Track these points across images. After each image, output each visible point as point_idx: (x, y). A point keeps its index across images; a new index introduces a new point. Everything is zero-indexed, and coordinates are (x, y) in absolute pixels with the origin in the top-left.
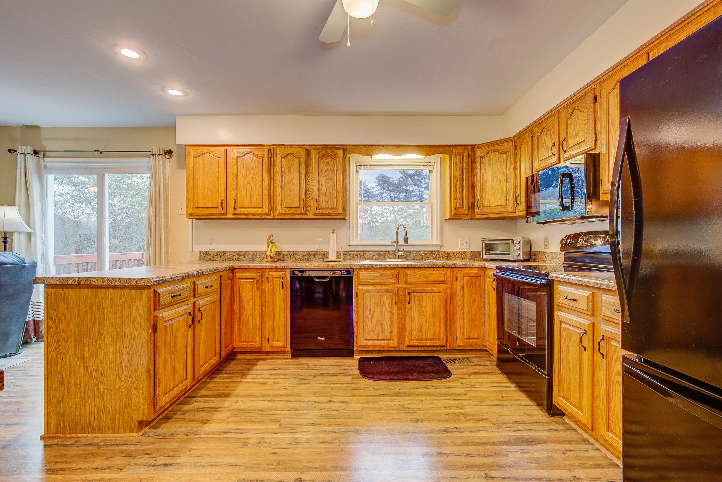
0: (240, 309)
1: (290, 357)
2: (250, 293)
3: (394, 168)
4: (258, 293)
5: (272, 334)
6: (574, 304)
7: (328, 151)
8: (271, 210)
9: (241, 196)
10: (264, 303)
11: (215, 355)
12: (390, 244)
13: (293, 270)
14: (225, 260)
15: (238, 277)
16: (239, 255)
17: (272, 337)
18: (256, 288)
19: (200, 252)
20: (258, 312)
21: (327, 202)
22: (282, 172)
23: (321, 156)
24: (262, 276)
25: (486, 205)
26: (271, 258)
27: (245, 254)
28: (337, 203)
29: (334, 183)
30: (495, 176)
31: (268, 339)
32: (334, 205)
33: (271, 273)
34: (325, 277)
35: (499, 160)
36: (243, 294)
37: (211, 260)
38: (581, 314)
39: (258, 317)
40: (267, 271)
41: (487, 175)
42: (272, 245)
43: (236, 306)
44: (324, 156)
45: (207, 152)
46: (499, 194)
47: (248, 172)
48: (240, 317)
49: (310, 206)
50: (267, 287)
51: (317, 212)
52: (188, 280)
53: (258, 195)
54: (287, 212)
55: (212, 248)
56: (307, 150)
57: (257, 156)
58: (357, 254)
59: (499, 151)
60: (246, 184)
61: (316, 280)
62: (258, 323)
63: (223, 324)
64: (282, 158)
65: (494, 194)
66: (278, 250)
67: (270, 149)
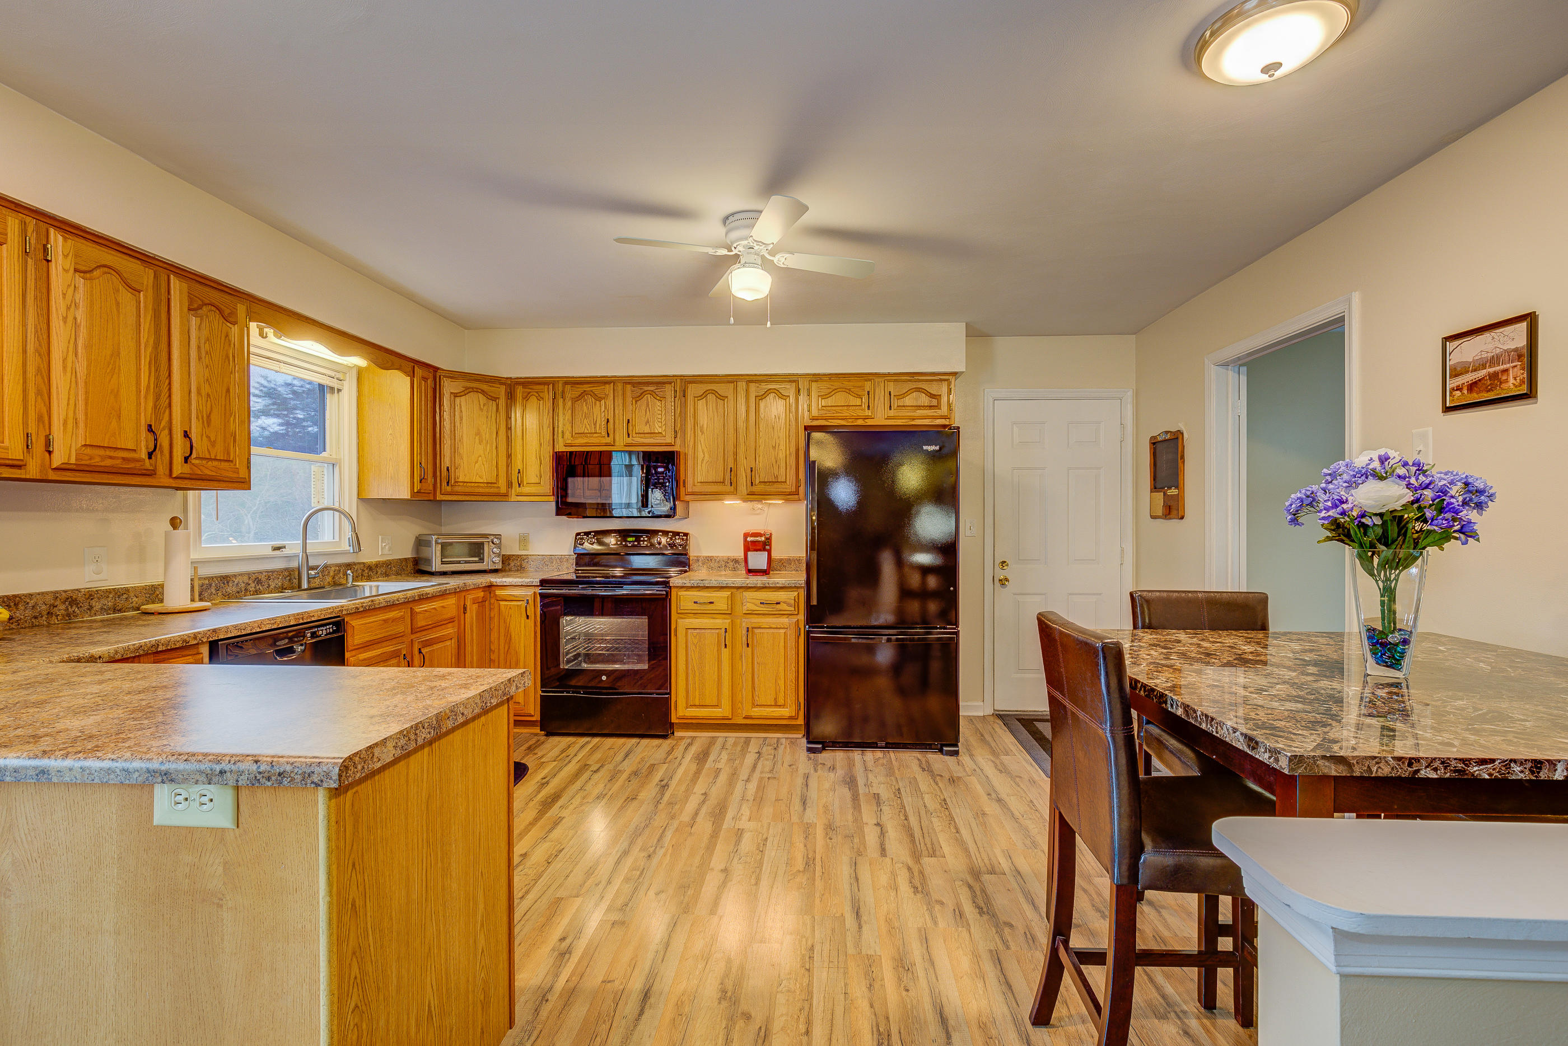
3: (277, 369)
6: (711, 606)
12: (269, 552)
21: (213, 444)
25: (461, 479)
30: (478, 433)
35: (485, 408)
38: (714, 616)
41: (465, 428)
46: (485, 463)
58: (211, 585)
59: (483, 392)
65: (477, 462)
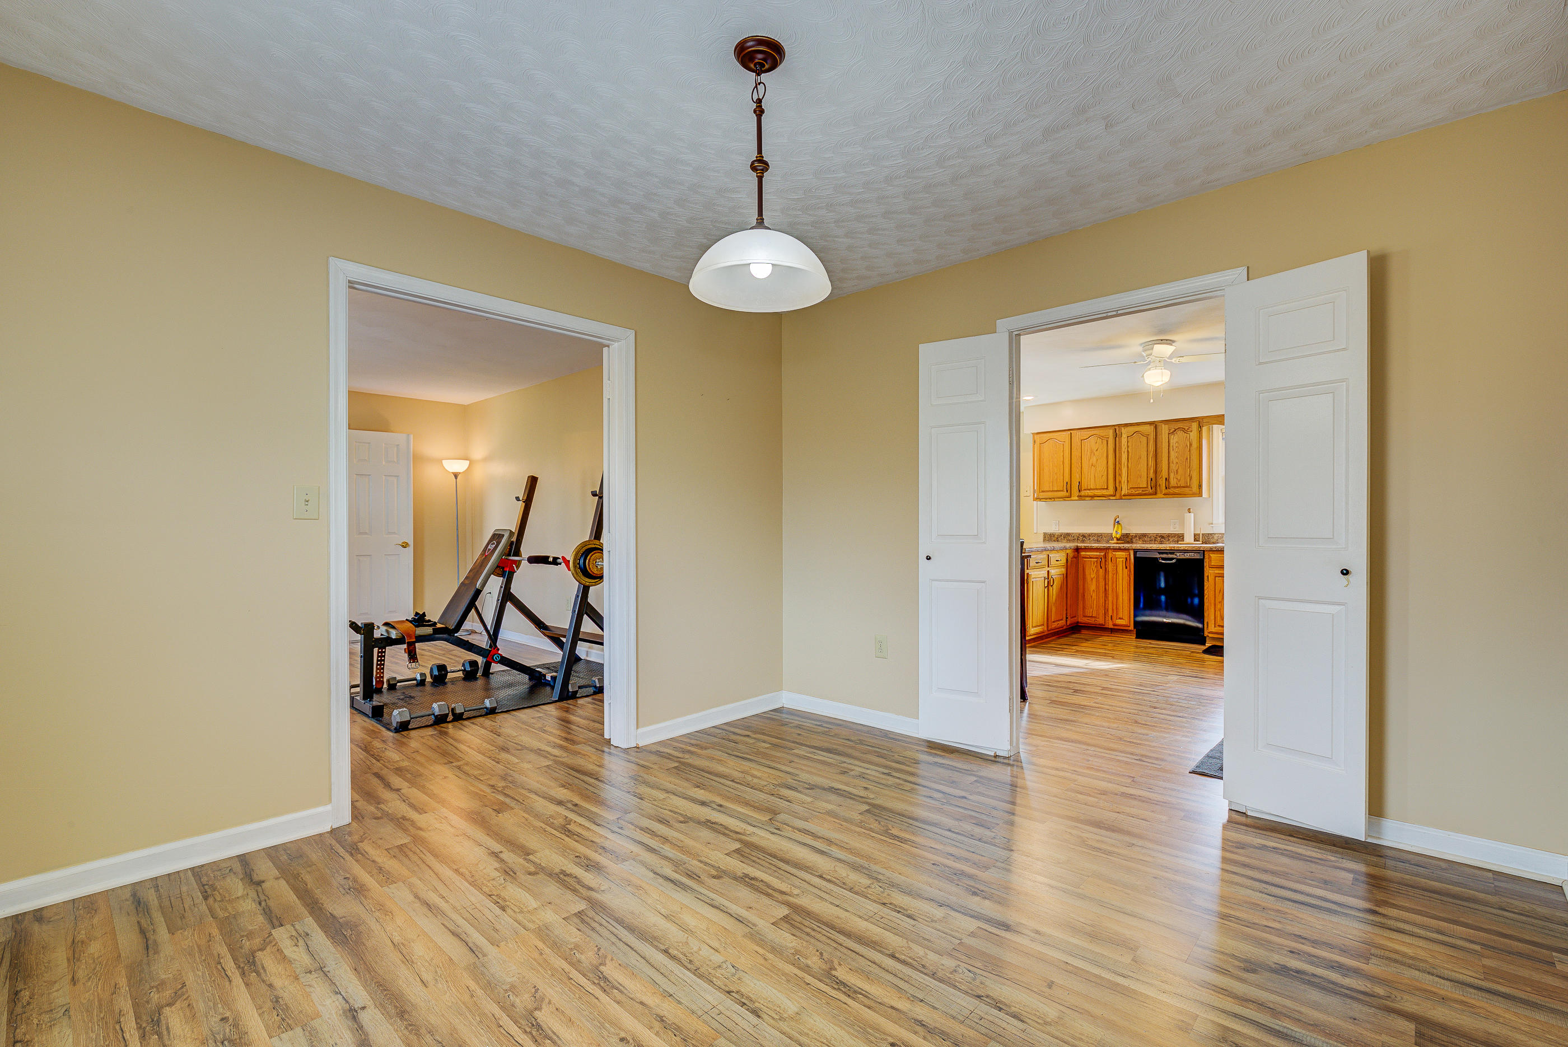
0: (1084, 586)
1: (1134, 637)
2: (1093, 571)
4: (1101, 572)
5: (1115, 612)
7: (1180, 425)
8: (1116, 490)
9: (1085, 478)
10: (1107, 582)
11: (1062, 620)
13: (1136, 551)
14: (1069, 541)
15: (1082, 556)
16: (1084, 536)
17: (1115, 614)
18: (1099, 567)
19: (1045, 534)
20: (1102, 589)
22: (1128, 451)
23: (1171, 431)
24: (1105, 556)
26: (1118, 539)
27: (1090, 536)
28: (1190, 480)
29: (1187, 459)
31: (1111, 616)
32: (1187, 483)
33: (1114, 553)
34: (1172, 559)
36: (1087, 572)
37: (1054, 541)
39: (1102, 595)
40: (1110, 551)
42: (1118, 527)
43: (1081, 583)
44: (1175, 431)
45: (1053, 437)
47: (1092, 454)
48: (1084, 593)
49: (1159, 485)
50: (1110, 567)
51: (1167, 491)
52: (1044, 552)
53: (1102, 476)
54: (1134, 492)
55: (1056, 530)
56: (1156, 427)
57: (1101, 437)
60: (1090, 466)
61: (1160, 561)
62: (1102, 600)
63: (1069, 595)
64: (1128, 437)
66: (1125, 532)
67: (1115, 429)
